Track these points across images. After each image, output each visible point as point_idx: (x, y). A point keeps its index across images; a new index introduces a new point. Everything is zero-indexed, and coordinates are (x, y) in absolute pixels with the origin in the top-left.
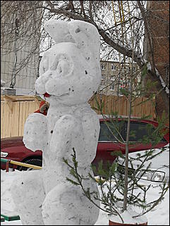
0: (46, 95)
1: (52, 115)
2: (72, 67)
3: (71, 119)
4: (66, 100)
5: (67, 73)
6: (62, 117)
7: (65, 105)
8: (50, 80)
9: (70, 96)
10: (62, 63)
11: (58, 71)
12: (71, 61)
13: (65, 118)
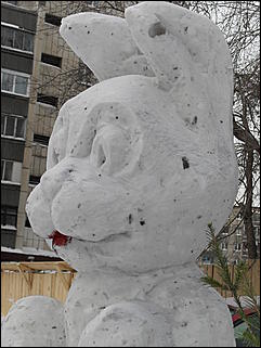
0: (59, 238)
1: (78, 304)
2: (139, 145)
3: (130, 317)
4: (120, 255)
5: (120, 163)
6: (104, 313)
7: (120, 271)
8: (67, 187)
9: (133, 241)
10: (106, 133)
11: (94, 158)
12: (136, 125)
13: (110, 316)
